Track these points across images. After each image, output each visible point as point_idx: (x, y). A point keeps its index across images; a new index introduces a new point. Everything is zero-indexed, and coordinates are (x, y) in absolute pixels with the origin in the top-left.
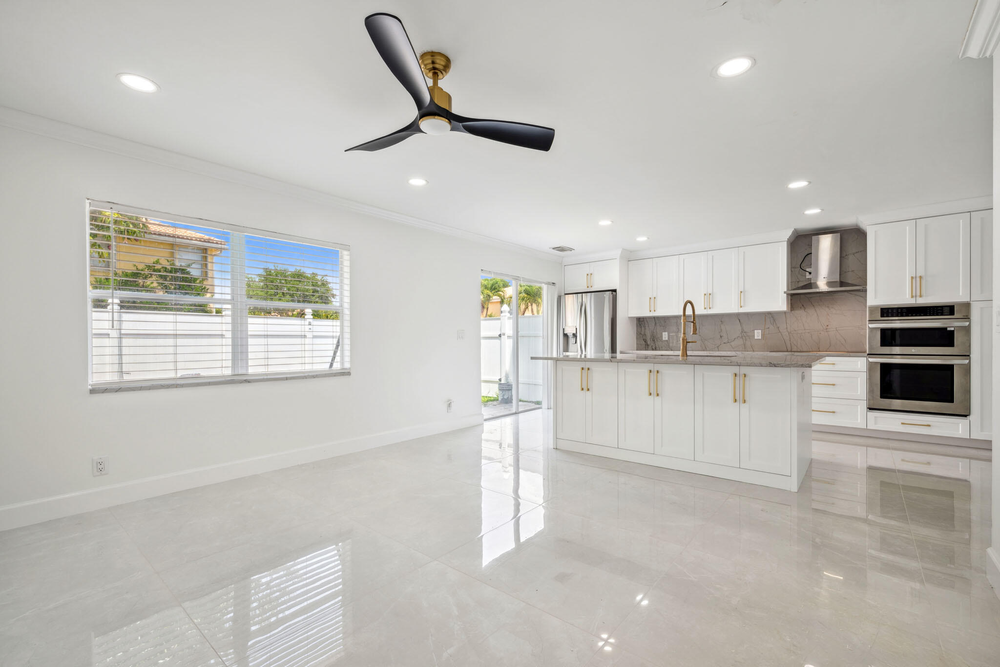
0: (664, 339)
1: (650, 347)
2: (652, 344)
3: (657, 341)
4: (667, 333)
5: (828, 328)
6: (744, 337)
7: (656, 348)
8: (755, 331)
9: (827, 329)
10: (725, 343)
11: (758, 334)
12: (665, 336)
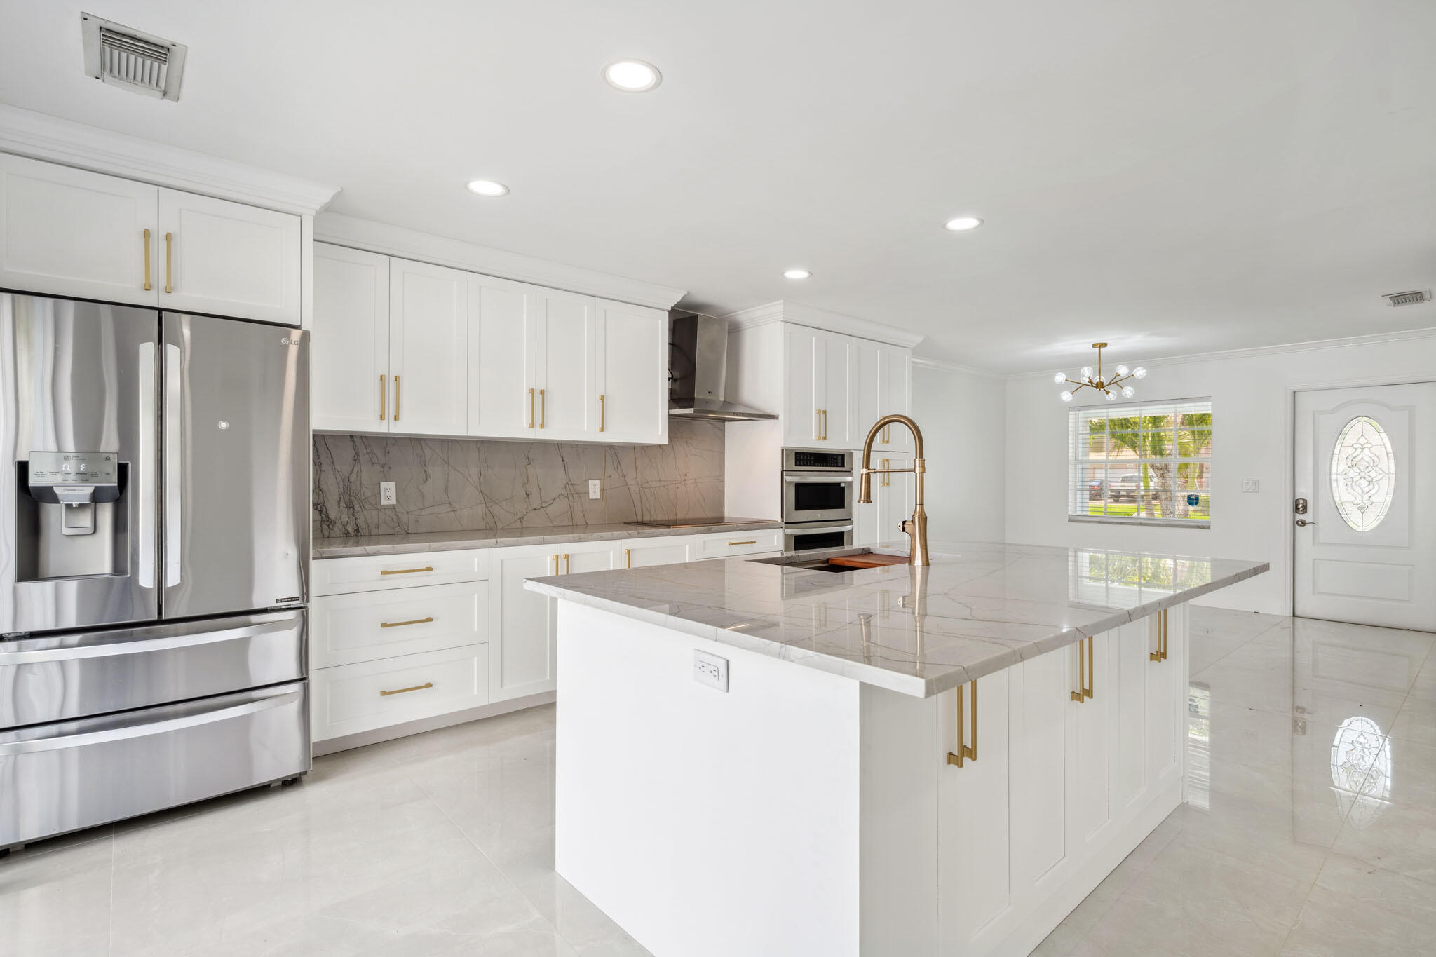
0: (384, 502)
1: (338, 529)
2: (345, 519)
3: (362, 506)
4: (392, 485)
5: (686, 478)
6: (570, 498)
7: (357, 530)
8: (590, 481)
9: (685, 480)
10: (535, 509)
11: (594, 489)
12: (389, 493)
